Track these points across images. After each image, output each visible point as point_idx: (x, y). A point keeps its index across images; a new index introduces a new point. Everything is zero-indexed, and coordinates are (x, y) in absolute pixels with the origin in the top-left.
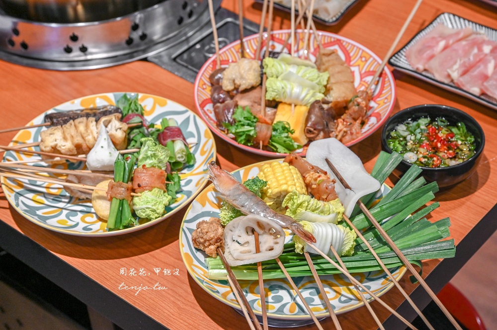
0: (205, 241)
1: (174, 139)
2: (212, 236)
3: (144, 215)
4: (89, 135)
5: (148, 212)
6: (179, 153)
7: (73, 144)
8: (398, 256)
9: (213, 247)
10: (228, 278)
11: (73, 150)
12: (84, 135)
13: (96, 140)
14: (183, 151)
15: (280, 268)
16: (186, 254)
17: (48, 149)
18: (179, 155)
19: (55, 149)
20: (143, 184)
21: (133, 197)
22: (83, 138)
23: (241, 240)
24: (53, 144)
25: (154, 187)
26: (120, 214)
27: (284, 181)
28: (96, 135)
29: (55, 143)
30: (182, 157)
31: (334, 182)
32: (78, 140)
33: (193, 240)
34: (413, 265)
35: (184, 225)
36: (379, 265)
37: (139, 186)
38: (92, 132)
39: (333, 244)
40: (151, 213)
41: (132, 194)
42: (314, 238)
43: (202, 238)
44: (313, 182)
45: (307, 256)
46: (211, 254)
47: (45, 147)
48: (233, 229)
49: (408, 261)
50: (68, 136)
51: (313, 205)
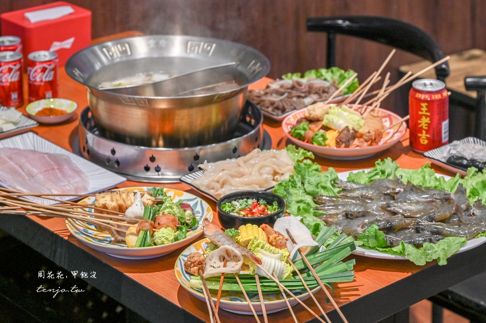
0: (191, 264)
1: (186, 209)
2: (196, 259)
3: (160, 241)
4: (128, 200)
5: (163, 239)
6: (188, 216)
7: (117, 204)
8: (316, 280)
9: (196, 268)
10: (202, 287)
11: (116, 207)
12: (126, 200)
13: (132, 203)
14: (191, 215)
15: (238, 283)
16: (178, 271)
17: (101, 205)
18: (188, 218)
19: (105, 206)
20: (162, 223)
21: (154, 232)
22: (124, 201)
23: (215, 265)
24: (104, 202)
25: (169, 226)
26: (144, 240)
27: (251, 234)
28: (133, 201)
29: (105, 202)
30: (190, 220)
31: (287, 240)
32: (121, 202)
33: (185, 265)
34: (325, 285)
35: (181, 257)
36: (303, 285)
37: (159, 224)
38: (130, 199)
39: (275, 270)
40: (165, 240)
41: (153, 229)
42: (261, 261)
43: (189, 261)
44: (274, 240)
45: (257, 277)
46: (194, 272)
47: (98, 204)
48: (211, 258)
49: (322, 283)
50: (115, 200)
51: (267, 247)
